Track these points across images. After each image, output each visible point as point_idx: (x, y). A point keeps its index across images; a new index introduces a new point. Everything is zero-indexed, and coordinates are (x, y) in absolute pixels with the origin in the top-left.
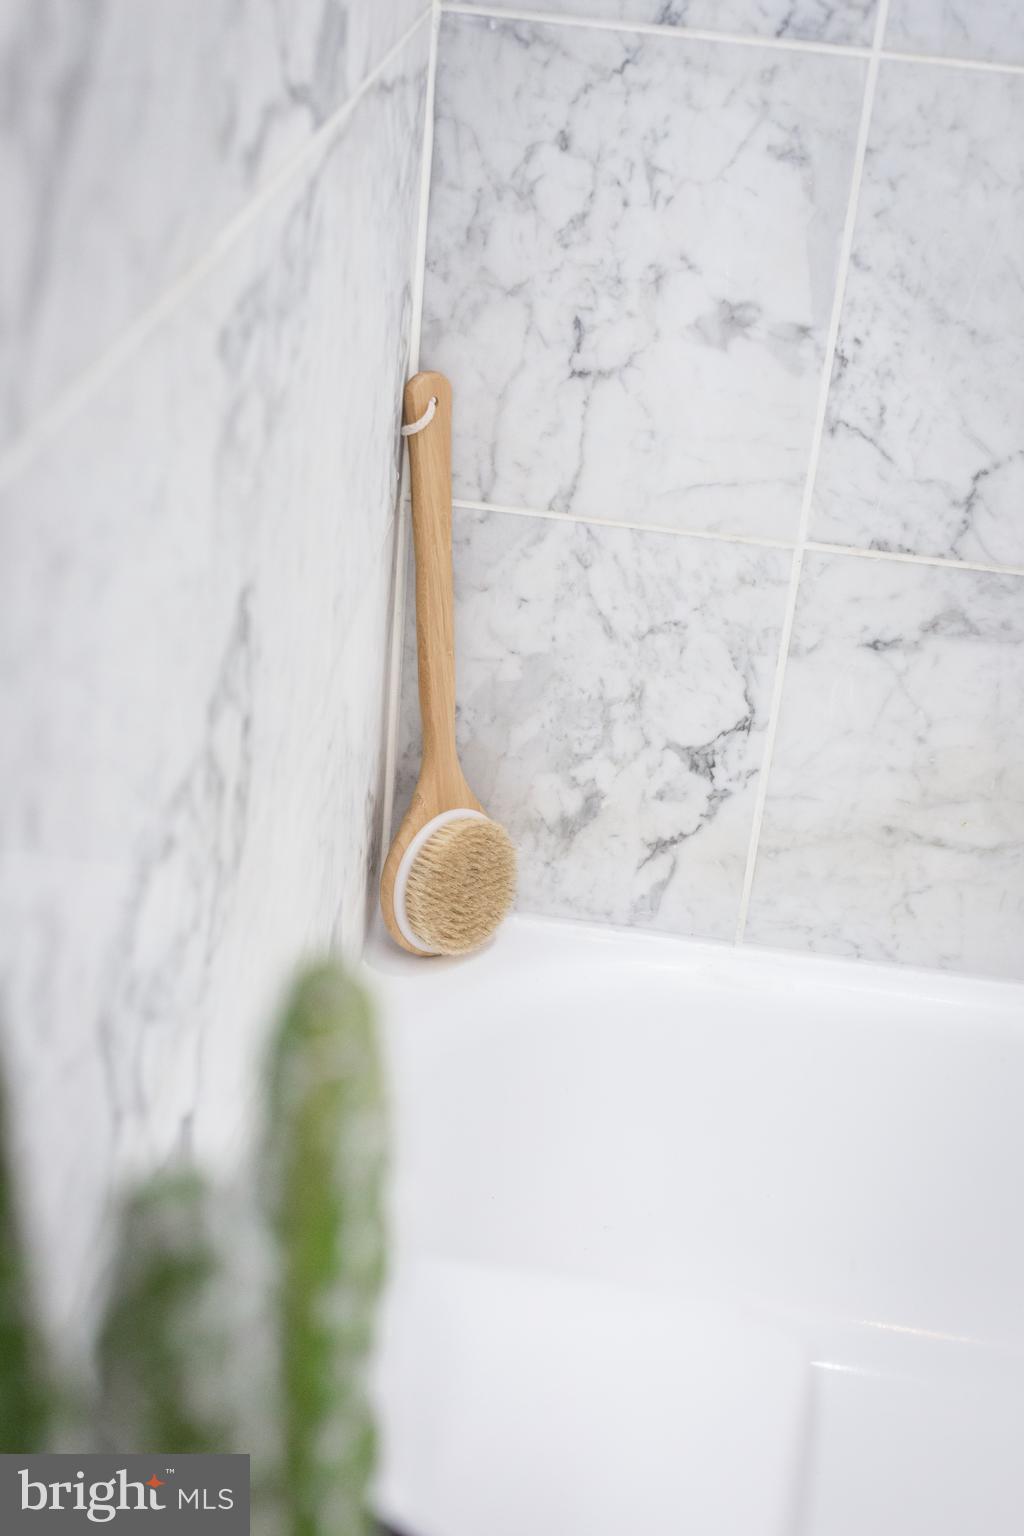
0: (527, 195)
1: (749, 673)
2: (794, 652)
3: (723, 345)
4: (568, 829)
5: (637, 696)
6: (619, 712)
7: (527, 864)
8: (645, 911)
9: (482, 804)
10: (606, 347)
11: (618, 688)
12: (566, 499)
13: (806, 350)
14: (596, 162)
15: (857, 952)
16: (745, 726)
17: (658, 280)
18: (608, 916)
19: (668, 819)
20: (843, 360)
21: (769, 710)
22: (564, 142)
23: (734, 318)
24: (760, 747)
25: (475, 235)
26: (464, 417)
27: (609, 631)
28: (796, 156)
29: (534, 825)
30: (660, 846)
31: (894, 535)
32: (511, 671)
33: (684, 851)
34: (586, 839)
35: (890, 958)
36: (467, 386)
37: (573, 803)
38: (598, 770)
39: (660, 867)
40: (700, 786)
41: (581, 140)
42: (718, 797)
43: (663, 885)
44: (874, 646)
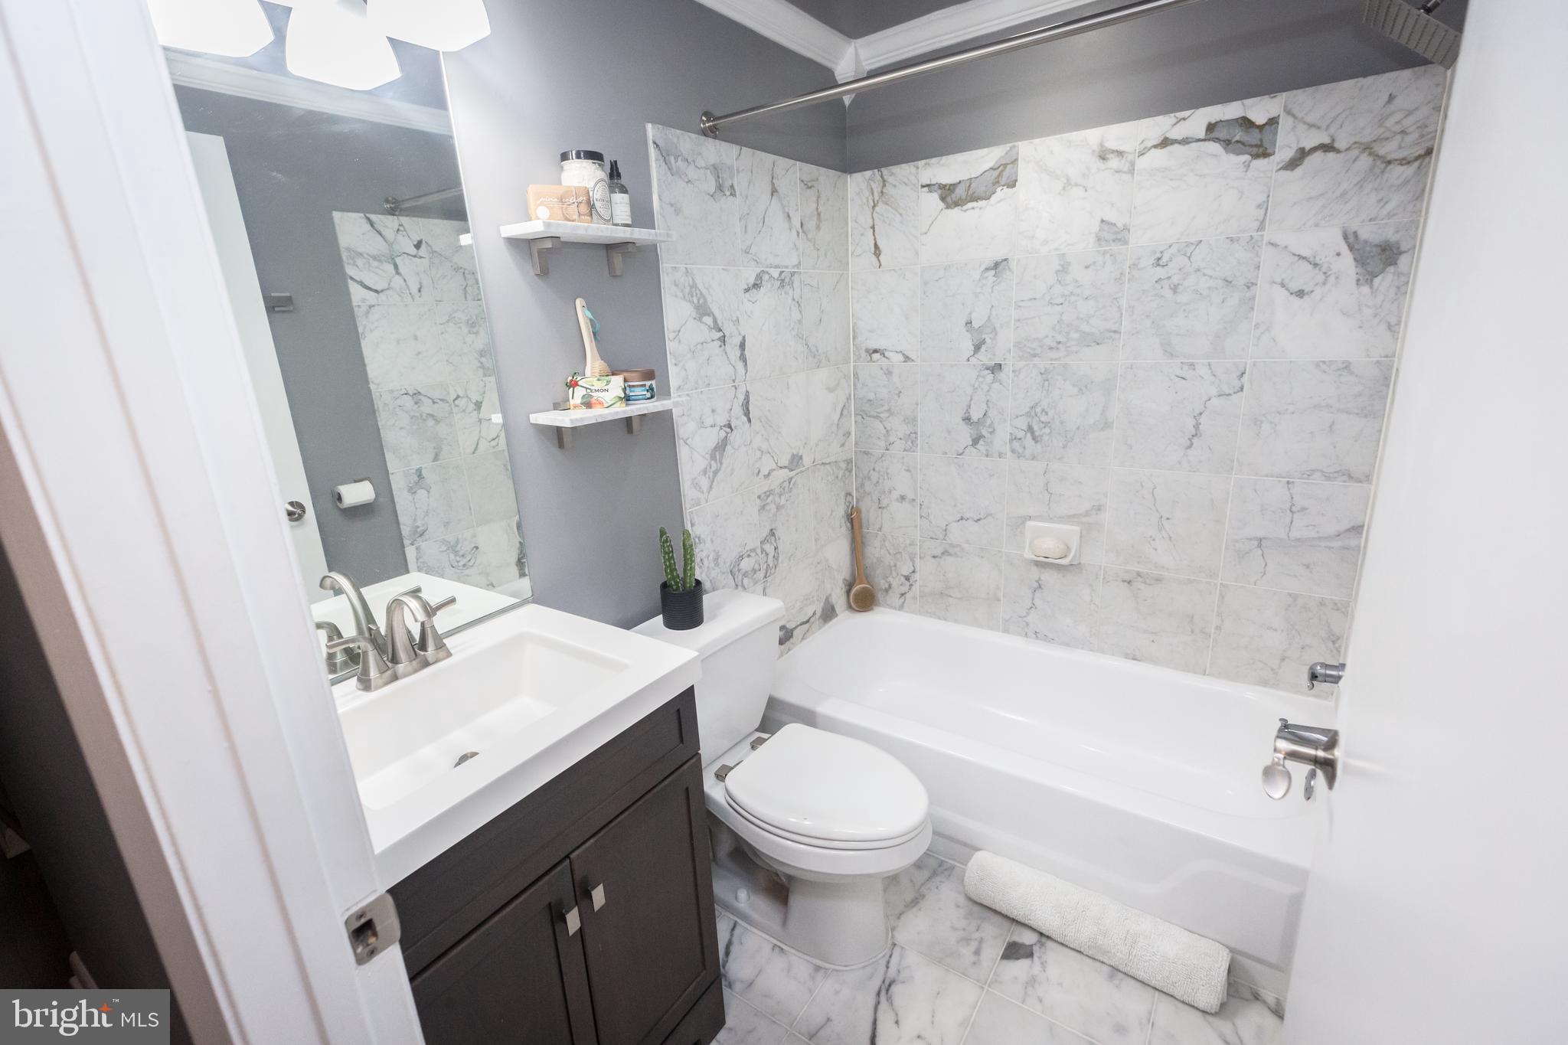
0: (869, 478)
1: (913, 562)
2: (920, 558)
3: (902, 502)
4: (887, 591)
5: (895, 566)
6: (893, 568)
7: (880, 596)
8: (901, 607)
9: (869, 583)
10: (884, 503)
11: (892, 564)
12: (880, 529)
13: (915, 504)
14: (879, 472)
15: (939, 618)
16: (914, 572)
17: (890, 492)
18: (895, 608)
19: (904, 589)
20: (921, 505)
21: (917, 569)
22: (874, 470)
23: (903, 498)
24: (917, 576)
25: (862, 485)
26: (863, 515)
27: (890, 554)
28: (908, 471)
29: (881, 590)
30: (902, 595)
31: (934, 537)
32: (875, 560)
33: (907, 595)
34: (890, 592)
35: (945, 620)
36: (864, 510)
37: (887, 586)
38: (890, 579)
39: (902, 599)
40: (908, 583)
41: (877, 469)
42: (911, 585)
43: (904, 603)
44: (934, 557)
